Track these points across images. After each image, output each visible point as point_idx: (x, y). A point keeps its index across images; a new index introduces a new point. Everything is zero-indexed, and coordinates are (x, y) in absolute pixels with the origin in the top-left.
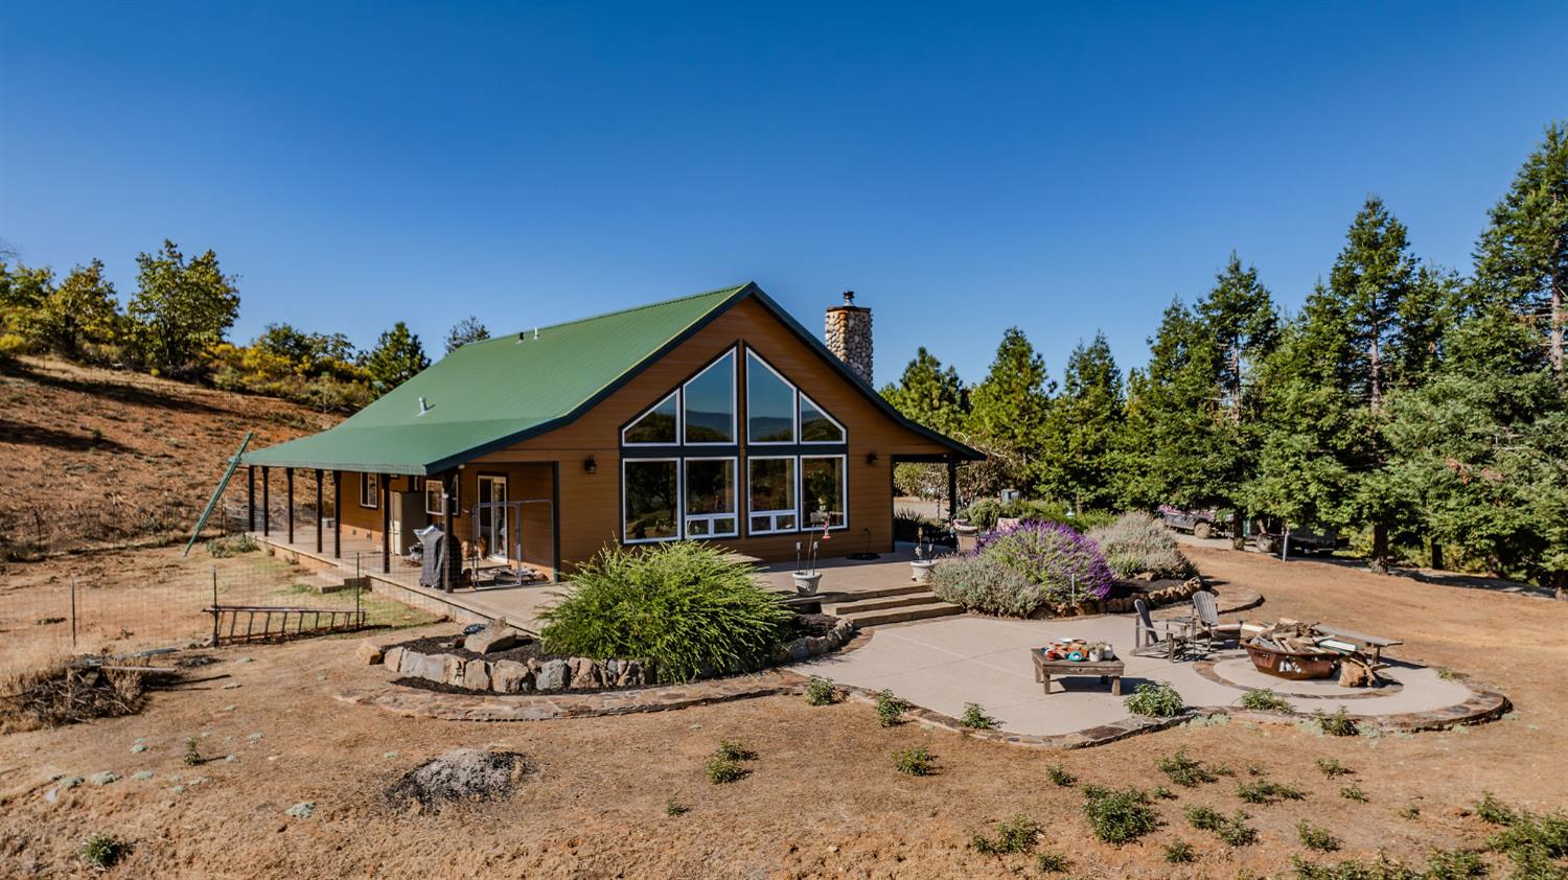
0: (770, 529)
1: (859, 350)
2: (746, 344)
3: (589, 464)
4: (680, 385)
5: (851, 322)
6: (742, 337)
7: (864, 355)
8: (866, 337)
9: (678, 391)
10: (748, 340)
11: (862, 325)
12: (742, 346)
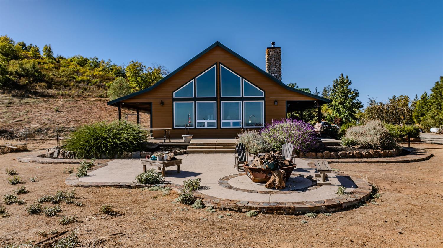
0: (230, 126)
1: (275, 63)
2: (220, 63)
3: (162, 103)
4: (194, 78)
5: (271, 53)
6: (218, 61)
7: (277, 64)
8: (279, 59)
9: (193, 80)
10: (221, 62)
11: (276, 54)
12: (218, 64)
